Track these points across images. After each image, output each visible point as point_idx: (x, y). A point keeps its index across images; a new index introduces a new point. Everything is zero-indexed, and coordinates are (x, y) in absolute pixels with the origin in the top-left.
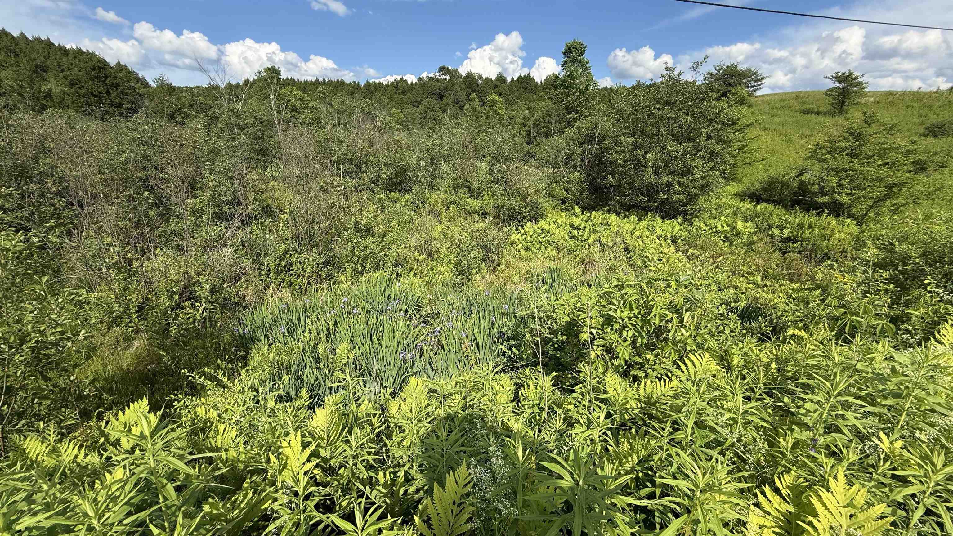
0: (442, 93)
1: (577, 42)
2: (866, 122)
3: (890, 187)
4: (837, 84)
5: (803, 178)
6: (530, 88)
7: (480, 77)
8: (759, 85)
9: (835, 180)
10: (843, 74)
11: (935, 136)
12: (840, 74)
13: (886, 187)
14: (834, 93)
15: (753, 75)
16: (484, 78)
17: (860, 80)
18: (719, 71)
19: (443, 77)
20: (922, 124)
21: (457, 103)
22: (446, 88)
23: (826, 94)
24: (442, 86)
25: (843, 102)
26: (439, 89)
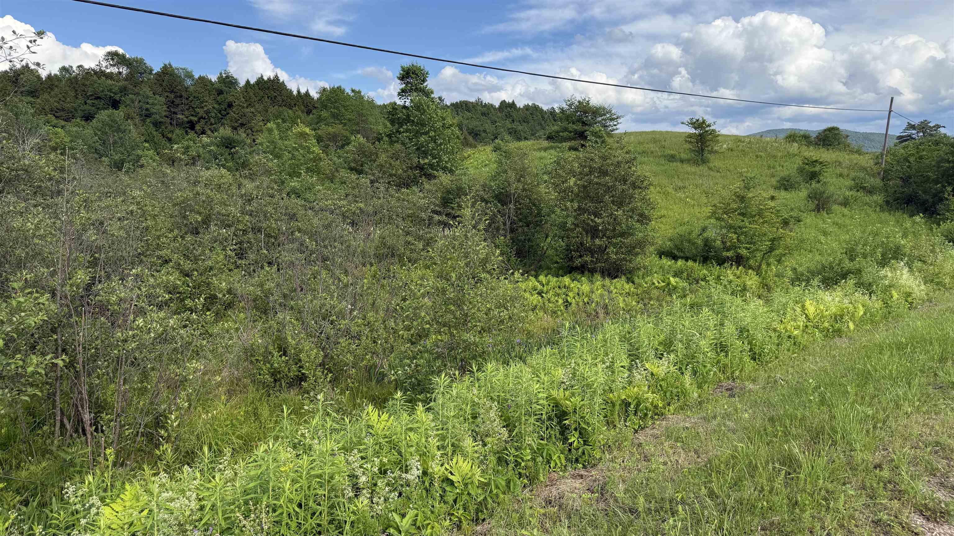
0: (117, 97)
1: (416, 67)
2: (745, 187)
3: (773, 240)
4: (693, 131)
5: (705, 235)
6: (279, 98)
7: (190, 75)
8: (615, 125)
9: (735, 236)
10: (698, 120)
11: (786, 189)
12: (694, 120)
13: (770, 241)
14: (692, 140)
15: (607, 113)
16: (196, 76)
17: (712, 128)
18: (570, 105)
19: (115, 70)
20: (773, 176)
21: (148, 116)
22: (124, 90)
23: (686, 141)
24: (116, 86)
25: (703, 150)
26: (110, 91)
